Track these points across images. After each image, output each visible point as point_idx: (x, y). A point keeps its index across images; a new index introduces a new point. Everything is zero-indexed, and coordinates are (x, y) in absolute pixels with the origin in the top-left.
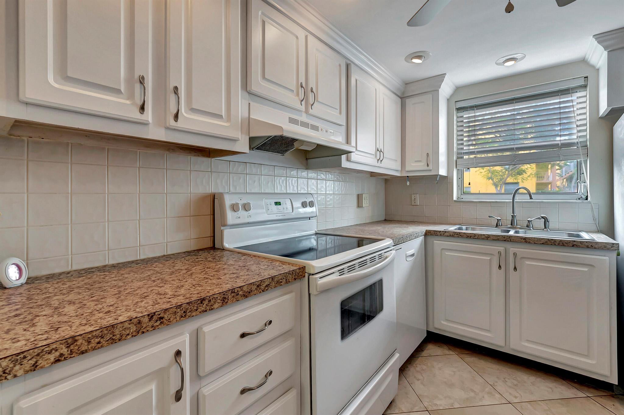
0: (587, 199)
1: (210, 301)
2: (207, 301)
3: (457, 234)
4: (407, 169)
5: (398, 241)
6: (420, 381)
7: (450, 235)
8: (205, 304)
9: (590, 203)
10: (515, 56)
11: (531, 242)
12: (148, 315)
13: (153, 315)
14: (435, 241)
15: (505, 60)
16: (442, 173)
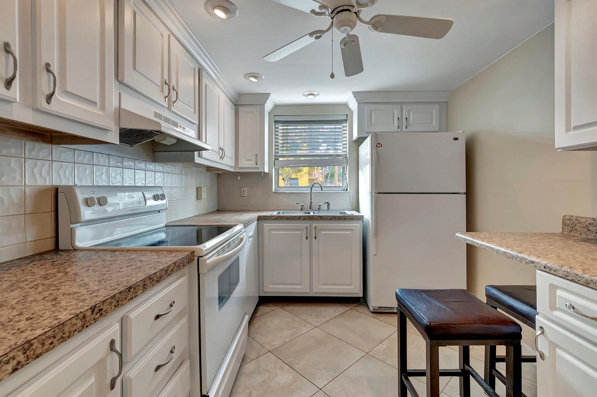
0: (347, 190)
1: (135, 289)
2: (133, 288)
3: (280, 217)
4: (240, 166)
5: (246, 224)
6: (259, 334)
7: (275, 219)
8: (131, 292)
9: (349, 192)
10: (313, 93)
11: (324, 219)
12: (91, 308)
13: (95, 308)
14: (264, 224)
15: (307, 94)
16: (266, 170)
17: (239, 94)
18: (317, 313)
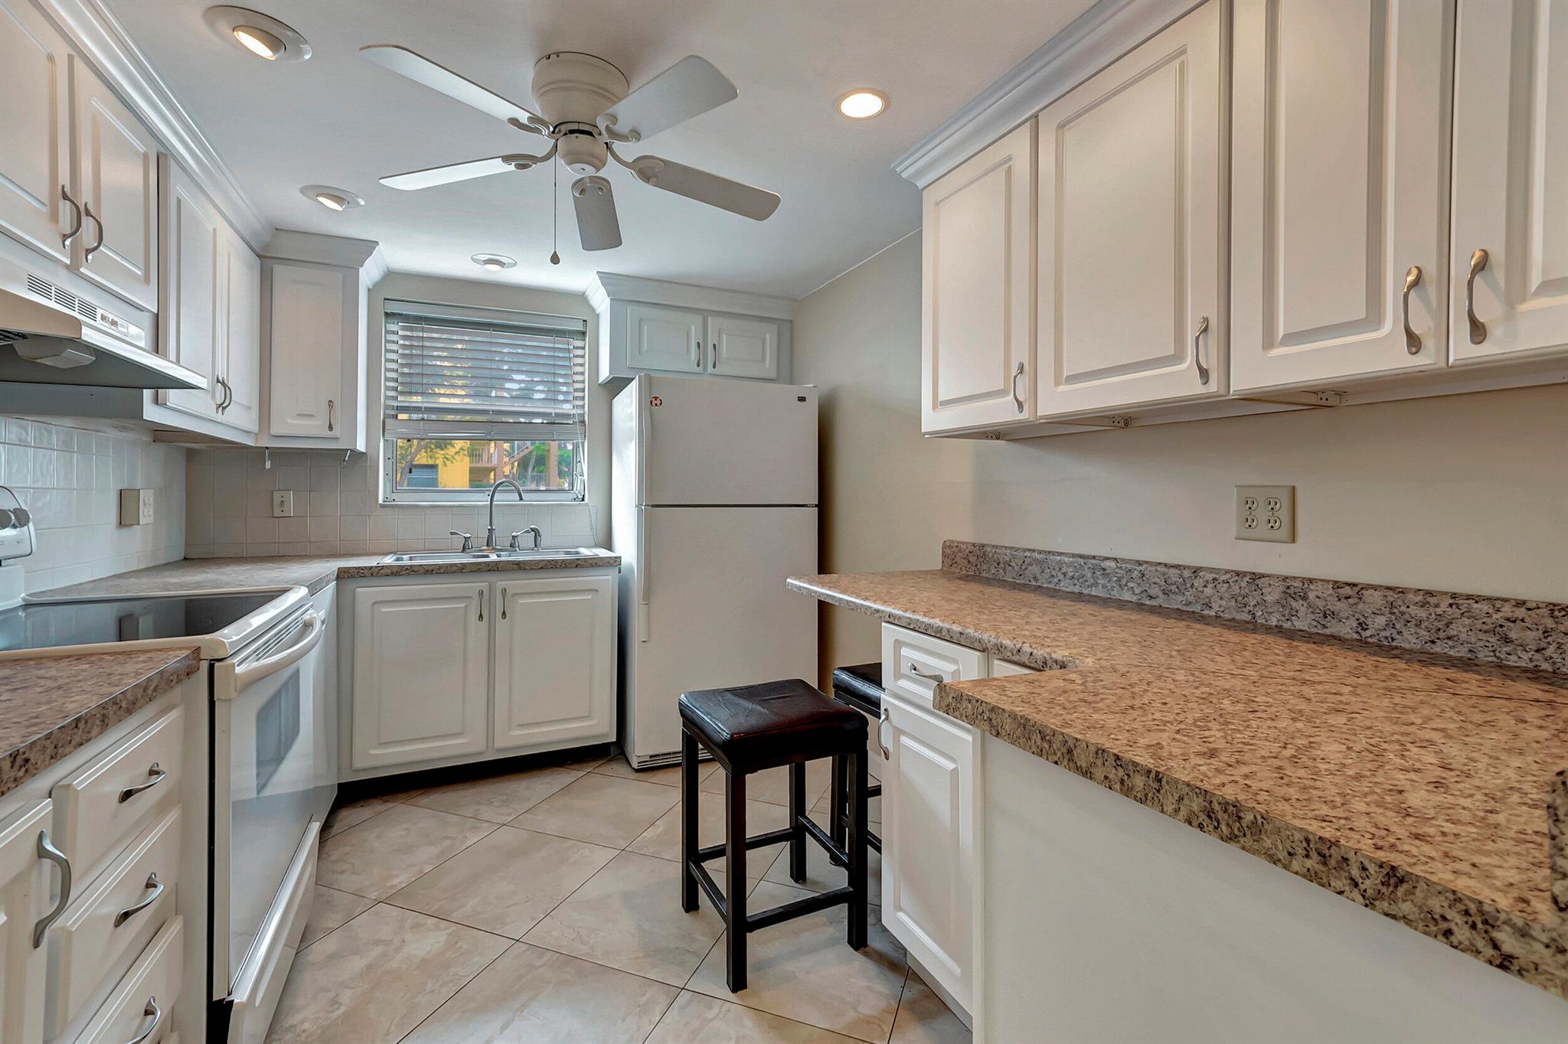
0: (583, 500)
1: (86, 722)
2: (83, 721)
3: (407, 569)
4: (275, 431)
5: (314, 587)
7: (392, 573)
8: (80, 730)
9: (587, 505)
10: (499, 259)
11: (527, 567)
12: (11, 755)
13: (17, 755)
14: (358, 590)
15: (486, 259)
16: (361, 446)
17: (277, 229)
18: (505, 798)
